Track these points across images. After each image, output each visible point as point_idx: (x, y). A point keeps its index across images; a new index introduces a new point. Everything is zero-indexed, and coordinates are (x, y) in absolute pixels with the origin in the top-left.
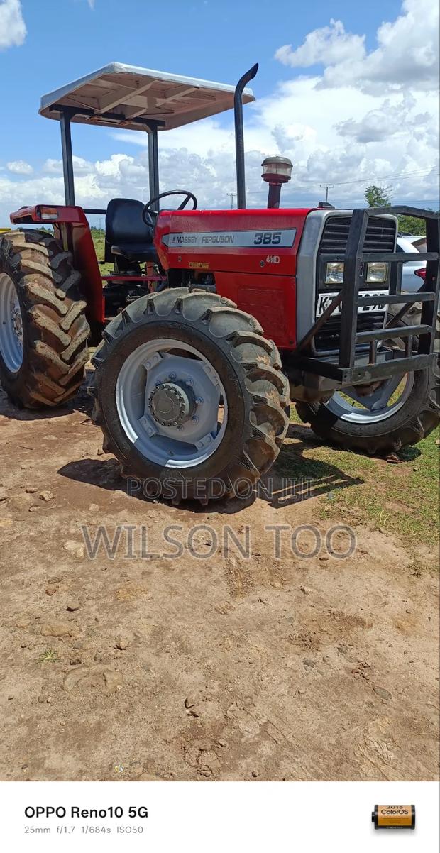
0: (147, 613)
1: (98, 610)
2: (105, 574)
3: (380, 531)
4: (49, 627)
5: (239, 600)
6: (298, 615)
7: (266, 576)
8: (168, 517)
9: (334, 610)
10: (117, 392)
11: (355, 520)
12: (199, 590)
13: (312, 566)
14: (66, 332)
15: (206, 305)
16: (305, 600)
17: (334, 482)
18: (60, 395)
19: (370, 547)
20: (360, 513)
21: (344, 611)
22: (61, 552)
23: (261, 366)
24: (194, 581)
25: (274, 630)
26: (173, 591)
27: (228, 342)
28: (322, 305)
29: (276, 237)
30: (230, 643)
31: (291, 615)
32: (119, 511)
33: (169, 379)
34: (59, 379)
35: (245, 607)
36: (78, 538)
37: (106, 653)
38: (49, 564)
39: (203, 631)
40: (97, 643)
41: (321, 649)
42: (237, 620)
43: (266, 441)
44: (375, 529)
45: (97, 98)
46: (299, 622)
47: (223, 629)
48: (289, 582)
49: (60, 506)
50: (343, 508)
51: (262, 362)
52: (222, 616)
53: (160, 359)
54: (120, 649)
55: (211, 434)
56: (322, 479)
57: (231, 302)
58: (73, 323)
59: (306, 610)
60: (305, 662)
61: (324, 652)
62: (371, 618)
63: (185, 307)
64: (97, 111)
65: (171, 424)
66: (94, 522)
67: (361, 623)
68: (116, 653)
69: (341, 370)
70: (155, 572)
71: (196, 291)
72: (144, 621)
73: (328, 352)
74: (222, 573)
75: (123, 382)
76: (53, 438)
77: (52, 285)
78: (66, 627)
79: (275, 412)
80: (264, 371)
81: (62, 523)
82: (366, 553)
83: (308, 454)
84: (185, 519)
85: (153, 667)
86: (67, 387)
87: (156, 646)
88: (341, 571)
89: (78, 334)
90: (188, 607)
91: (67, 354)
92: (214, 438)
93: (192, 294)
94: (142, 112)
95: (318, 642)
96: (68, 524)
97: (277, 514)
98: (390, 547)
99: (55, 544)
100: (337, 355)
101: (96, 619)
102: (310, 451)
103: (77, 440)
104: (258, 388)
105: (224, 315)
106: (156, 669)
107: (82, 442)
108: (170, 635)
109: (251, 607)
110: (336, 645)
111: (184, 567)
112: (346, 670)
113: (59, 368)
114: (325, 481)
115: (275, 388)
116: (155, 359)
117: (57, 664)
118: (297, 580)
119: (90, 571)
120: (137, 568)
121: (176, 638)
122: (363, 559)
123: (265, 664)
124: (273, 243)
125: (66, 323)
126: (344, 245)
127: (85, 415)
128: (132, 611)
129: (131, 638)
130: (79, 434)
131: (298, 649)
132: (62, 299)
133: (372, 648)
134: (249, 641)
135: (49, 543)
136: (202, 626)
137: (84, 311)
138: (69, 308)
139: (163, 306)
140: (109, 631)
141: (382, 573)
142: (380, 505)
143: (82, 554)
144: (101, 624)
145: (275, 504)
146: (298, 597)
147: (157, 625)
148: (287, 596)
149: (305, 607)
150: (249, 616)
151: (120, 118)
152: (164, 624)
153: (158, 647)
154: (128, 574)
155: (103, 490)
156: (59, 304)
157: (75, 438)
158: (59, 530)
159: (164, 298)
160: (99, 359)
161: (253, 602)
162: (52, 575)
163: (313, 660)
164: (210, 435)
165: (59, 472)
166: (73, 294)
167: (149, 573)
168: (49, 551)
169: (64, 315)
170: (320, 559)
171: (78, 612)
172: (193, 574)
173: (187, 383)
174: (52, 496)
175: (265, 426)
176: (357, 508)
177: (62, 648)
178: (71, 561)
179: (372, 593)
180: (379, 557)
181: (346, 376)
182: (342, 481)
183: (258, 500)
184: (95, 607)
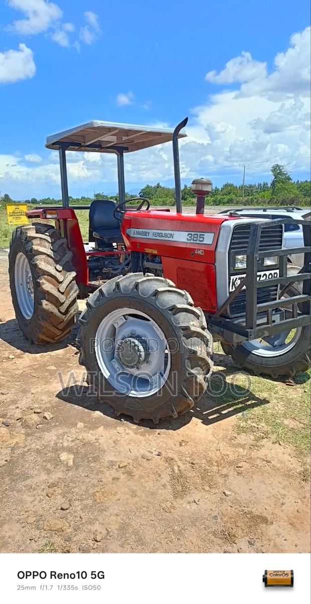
0: (115, 512)
1: (82, 509)
2: (87, 480)
3: (280, 444)
4: (48, 524)
5: (179, 501)
6: (220, 513)
7: (199, 481)
8: (131, 432)
9: (246, 510)
10: (95, 344)
11: (262, 435)
12: (152, 492)
13: (231, 473)
14: (63, 293)
15: (154, 286)
16: (226, 501)
17: (248, 403)
18: (59, 336)
19: (273, 457)
20: (266, 429)
21: (253, 511)
22: (57, 462)
23: (193, 329)
24: (148, 485)
25: (204, 526)
26: (134, 494)
27: (169, 312)
28: (233, 284)
29: (201, 238)
30: (173, 537)
31: (216, 514)
32: (97, 428)
33: (130, 335)
34: (58, 325)
35: (184, 507)
36: (69, 450)
37: (87, 544)
38: (49, 472)
39: (154, 527)
40: (81, 536)
41: (236, 542)
42: (178, 517)
44: (276, 443)
45: (83, 136)
46: (221, 518)
47: (168, 525)
48: (214, 486)
49: (57, 424)
50: (254, 424)
51: (193, 325)
52: (167, 514)
53: (124, 320)
54: (96, 541)
55: (160, 373)
56: (239, 400)
57: (172, 283)
58: (67, 287)
59: (226, 510)
61: (238, 545)
62: (272, 516)
63: (140, 287)
64: (83, 144)
65: (132, 367)
66: (80, 437)
67: (265, 520)
68: (94, 544)
69: (248, 332)
70: (122, 478)
71: (148, 276)
72: (113, 518)
73: (239, 315)
74: (168, 478)
75: (100, 337)
76: (54, 368)
77: (53, 262)
78: (59, 524)
79: (203, 360)
80: (195, 332)
81: (58, 438)
82: (270, 462)
84: (143, 434)
86: (63, 330)
87: (121, 539)
88: (252, 477)
89: (71, 294)
90: (144, 507)
91: (63, 309)
93: (145, 279)
95: (234, 536)
96: (62, 439)
97: (207, 430)
98: (287, 457)
99: (53, 455)
100: (244, 316)
101: (80, 517)
103: (69, 369)
104: (191, 343)
105: (167, 293)
107: (73, 371)
108: (131, 530)
109: (188, 506)
110: (247, 539)
111: (142, 473)
113: (58, 317)
114: (241, 403)
115: (202, 343)
116: (121, 320)
118: (220, 484)
119: (77, 477)
120: (109, 475)
121: (136, 533)
122: (267, 467)
124: (199, 241)
125: (63, 287)
126: (247, 243)
127: (75, 348)
128: (106, 510)
129: (104, 532)
130: (71, 365)
131: (220, 541)
132: (60, 272)
133: (272, 541)
134: (186, 535)
135: (49, 455)
136: (153, 522)
137: (74, 278)
138: (65, 277)
139: (126, 286)
140: (89, 527)
141: (280, 479)
142: (279, 422)
143: (72, 464)
144: (84, 521)
145: (207, 422)
146: (221, 499)
147: (122, 522)
148: (213, 498)
149: (225, 507)
150: (186, 514)
151: (99, 147)
152: (127, 521)
153: (123, 540)
154: (103, 480)
155: (87, 410)
156: (58, 275)
157: (68, 367)
158: (57, 444)
159: (127, 280)
160: (83, 320)
161: (189, 503)
162: (51, 481)
165: (57, 396)
166: (67, 269)
167: (118, 479)
168: (49, 461)
169: (61, 282)
170: (237, 467)
171: (68, 511)
172: (147, 479)
173: (143, 338)
174: (51, 416)
175: (197, 369)
176: (263, 424)
177: (57, 540)
178: (64, 469)
179: (273, 496)
180: (279, 465)
181: (251, 335)
182: (253, 402)
183: (194, 419)
184: (80, 507)
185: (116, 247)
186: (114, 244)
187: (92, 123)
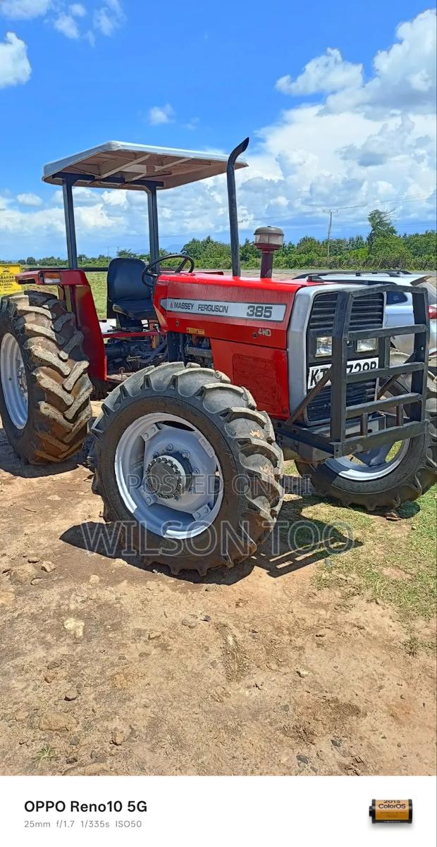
0: (143, 701)
1: (95, 699)
2: (103, 657)
3: (377, 603)
4: (47, 721)
5: (235, 685)
6: (293, 702)
7: (262, 656)
8: (167, 589)
9: (329, 696)
10: (116, 463)
11: (353, 590)
12: (196, 674)
13: (308, 645)
14: (69, 392)
15: (200, 381)
16: (301, 684)
18: (64, 452)
19: (367, 621)
20: (357, 582)
21: (339, 697)
22: (60, 632)
23: (255, 442)
24: (191, 663)
25: (269, 720)
26: (170, 675)
27: (221, 418)
28: (313, 378)
29: (267, 311)
30: (225, 736)
31: (286, 703)
32: (119, 582)
33: (166, 451)
34: (63, 437)
35: (241, 693)
36: (78, 615)
37: (102, 749)
38: (48, 646)
39: (199, 722)
40: (94, 737)
41: (315, 741)
42: (232, 708)
43: (262, 515)
44: (371, 601)
45: (98, 166)
46: (294, 710)
47: (219, 719)
48: (285, 663)
49: (61, 577)
50: (341, 576)
51: (256, 437)
52: (217, 704)
53: (157, 430)
54: (116, 744)
55: (209, 505)
57: (225, 377)
58: (75, 383)
59: (301, 696)
60: (299, 758)
61: (318, 746)
62: (366, 705)
63: (180, 383)
64: (97, 177)
66: (94, 596)
67: (355, 711)
68: (112, 749)
69: (333, 446)
70: (153, 653)
71: (191, 367)
72: (140, 710)
73: (321, 421)
74: (219, 653)
75: (121, 454)
76: (57, 498)
77: (55, 347)
78: (63, 721)
80: (257, 446)
81: (62, 597)
82: (363, 628)
83: (308, 512)
84: (184, 591)
85: (148, 766)
86: (70, 444)
87: (151, 740)
88: (337, 650)
89: (81, 393)
90: (184, 694)
91: (70, 414)
92: (211, 509)
93: (187, 370)
94: (140, 176)
95: (312, 733)
96: (69, 599)
97: (275, 584)
98: (387, 621)
99: (56, 622)
100: (329, 423)
101: (93, 710)
102: (310, 508)
103: (80, 500)
104: (253, 462)
105: (219, 391)
106: (151, 767)
107: (85, 502)
108: (165, 728)
109: (247, 692)
110: (330, 737)
111: (182, 646)
112: (339, 766)
113: (63, 426)
115: (269, 462)
116: (153, 430)
117: (54, 763)
118: (293, 660)
119: (89, 653)
120: (135, 649)
121: (172, 731)
122: (359, 635)
123: (258, 760)
124: (265, 316)
125: (69, 383)
126: (332, 319)
127: (88, 470)
128: (129, 700)
129: (127, 731)
130: (82, 493)
131: (292, 742)
132: (65, 361)
133: (366, 740)
134: (244, 734)
135: (49, 621)
136: (197, 716)
137: (86, 371)
138: (72, 369)
139: (159, 381)
140: (106, 724)
141: (377, 652)
142: (377, 571)
143: (81, 634)
144: (98, 716)
145: (275, 573)
146: (294, 681)
147: (153, 716)
148: (282, 680)
149: (301, 692)
150: (245, 704)
151: (120, 181)
152: (160, 714)
153: (154, 742)
154: (126, 656)
155: (104, 558)
156: (62, 366)
157: (78, 497)
158: (60, 606)
159: (160, 373)
160: (98, 430)
161: (249, 687)
162: (51, 659)
163: (307, 755)
164: (207, 506)
165: (62, 538)
166: (75, 356)
167: (147, 655)
168: (49, 631)
169: (66, 377)
170: (317, 636)
171: (75, 702)
172: (189, 654)
173: (184, 455)
174: (53, 567)
175: (260, 500)
176: (354, 575)
177: (59, 743)
178: (69, 641)
179: (367, 676)
180: (375, 633)
181: (337, 451)
183: (256, 569)
184: (93, 696)
185: (147, 326)
186: (144, 322)
187: (109, 145)
